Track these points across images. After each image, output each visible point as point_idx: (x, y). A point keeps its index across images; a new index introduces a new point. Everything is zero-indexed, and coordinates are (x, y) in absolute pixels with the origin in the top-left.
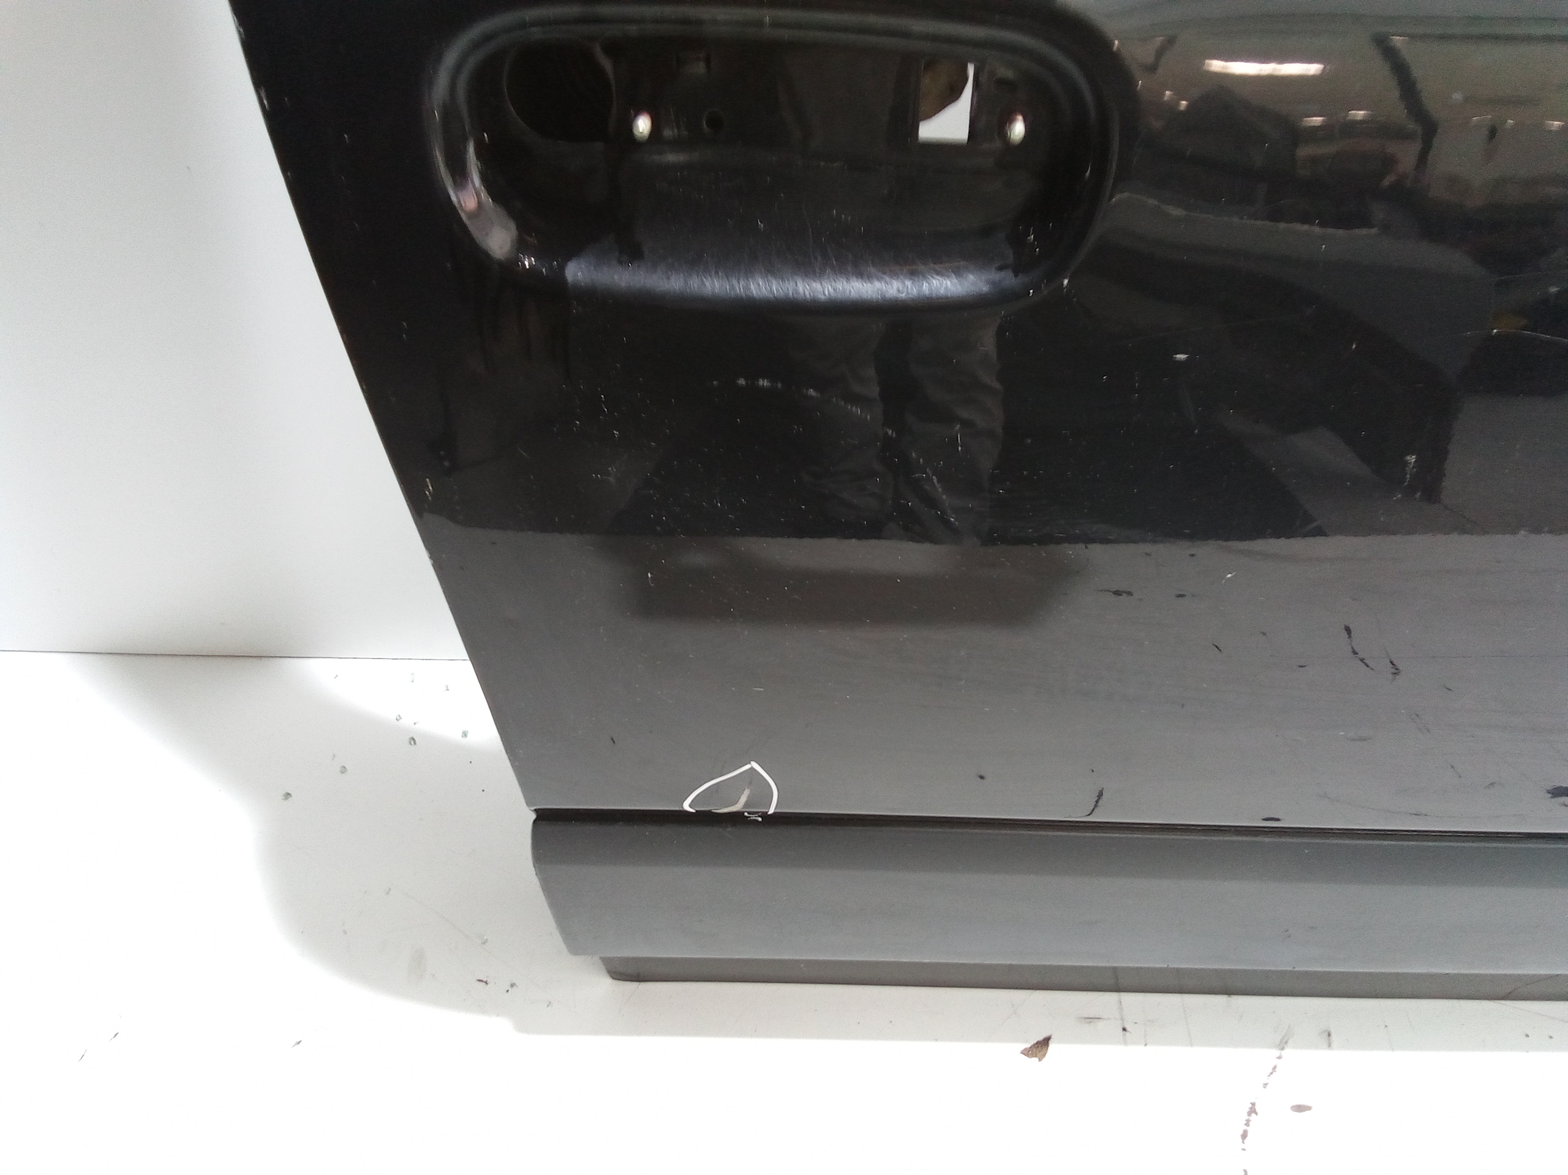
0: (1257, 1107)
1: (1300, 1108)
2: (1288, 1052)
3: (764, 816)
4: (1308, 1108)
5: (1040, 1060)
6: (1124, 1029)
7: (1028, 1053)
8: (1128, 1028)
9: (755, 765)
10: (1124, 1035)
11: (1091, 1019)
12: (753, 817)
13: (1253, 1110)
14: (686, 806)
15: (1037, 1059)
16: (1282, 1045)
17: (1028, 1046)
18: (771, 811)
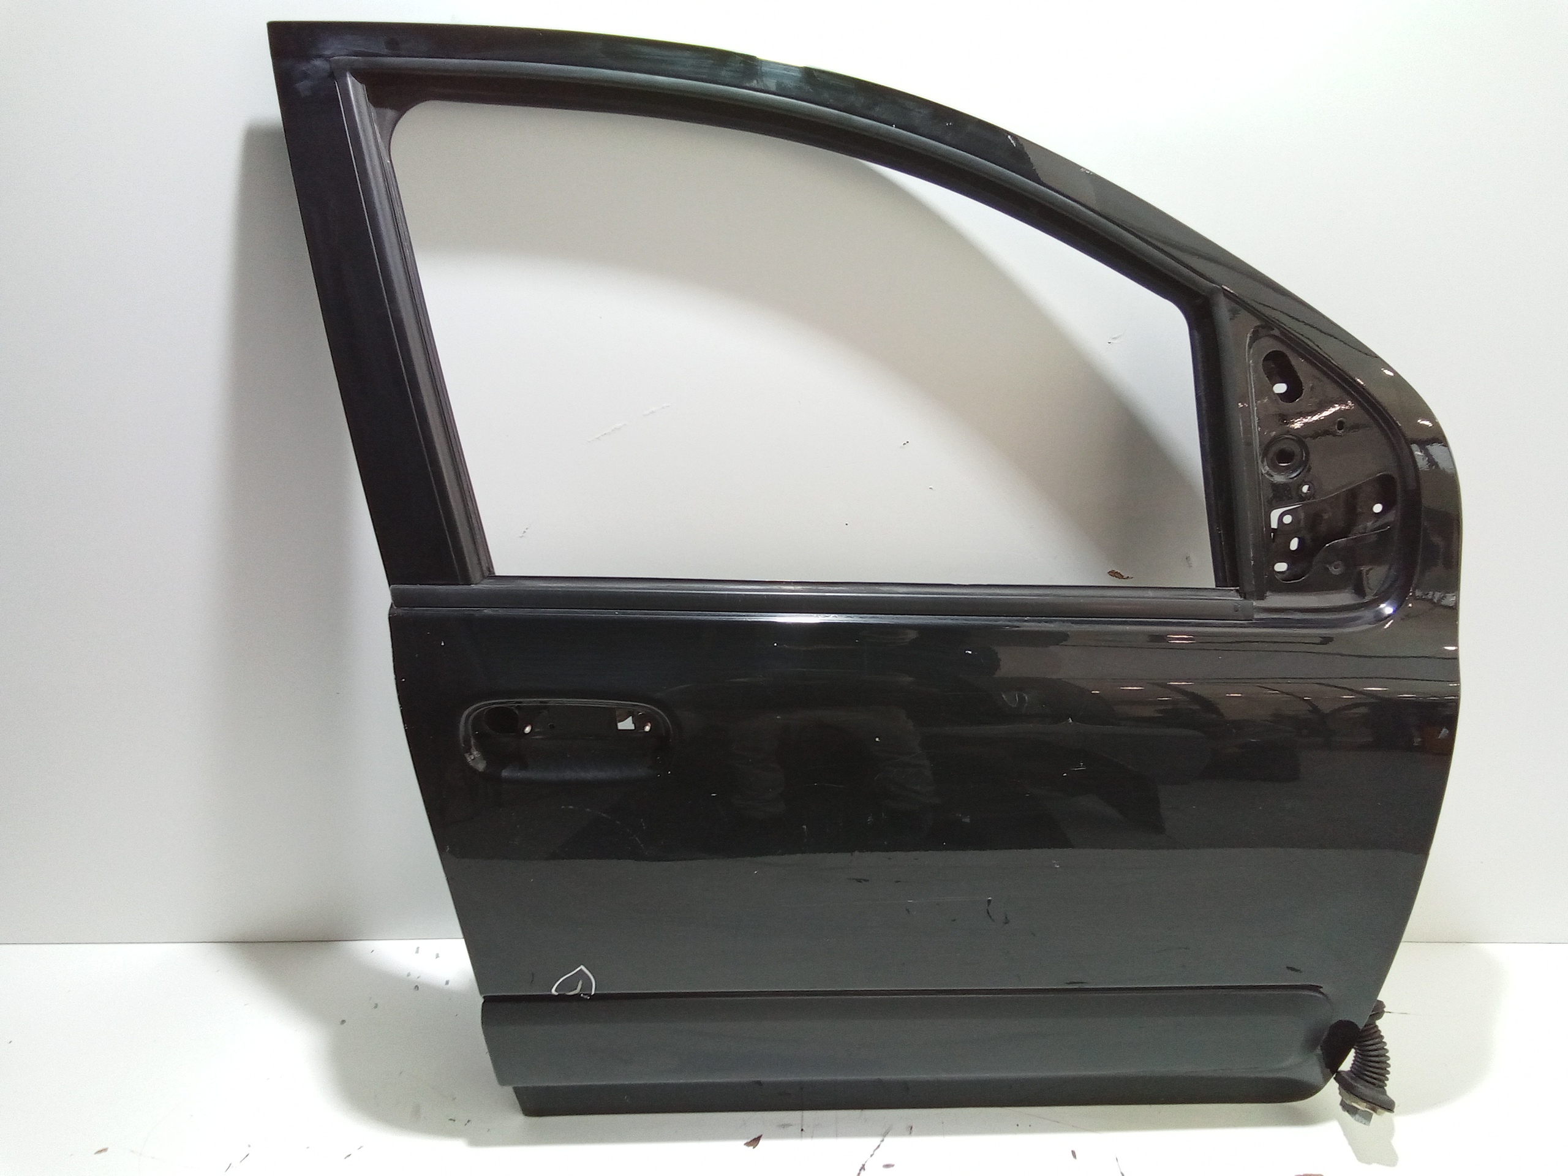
0: (865, 1167)
1: (887, 1166)
2: (888, 1140)
3: (590, 995)
4: (893, 1166)
5: (754, 1148)
6: (802, 1130)
7: (748, 1144)
8: (804, 1129)
9: (582, 967)
10: (802, 1133)
11: (784, 1126)
12: (585, 997)
13: (863, 1168)
14: (553, 991)
15: (752, 1147)
16: (885, 1134)
17: (749, 1140)
18: (593, 993)
